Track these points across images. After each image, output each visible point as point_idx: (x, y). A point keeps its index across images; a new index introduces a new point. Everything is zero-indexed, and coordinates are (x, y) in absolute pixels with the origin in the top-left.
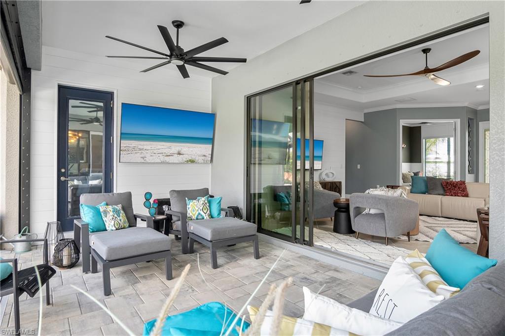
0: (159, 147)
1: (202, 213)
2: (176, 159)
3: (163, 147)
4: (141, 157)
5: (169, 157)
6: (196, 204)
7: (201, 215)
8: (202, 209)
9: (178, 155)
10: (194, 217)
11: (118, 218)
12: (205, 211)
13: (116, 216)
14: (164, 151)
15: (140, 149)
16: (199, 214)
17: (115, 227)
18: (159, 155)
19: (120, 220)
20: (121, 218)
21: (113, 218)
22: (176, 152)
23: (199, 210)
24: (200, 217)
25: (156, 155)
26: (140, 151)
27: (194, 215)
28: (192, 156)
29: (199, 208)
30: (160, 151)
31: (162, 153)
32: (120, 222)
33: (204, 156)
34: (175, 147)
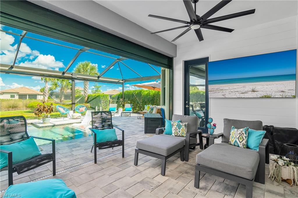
0: (236, 87)
1: (237, 140)
2: (250, 95)
3: (238, 87)
4: (222, 95)
5: (244, 94)
6: (235, 132)
7: (237, 143)
8: (239, 138)
9: (253, 92)
10: (232, 143)
11: (178, 130)
12: (241, 141)
13: (177, 128)
14: (239, 90)
15: (221, 90)
16: (236, 141)
17: (174, 134)
18: (235, 93)
19: (179, 131)
20: (180, 130)
21: (175, 129)
22: (251, 90)
23: (236, 138)
24: (236, 144)
25: (233, 93)
26: (222, 91)
27: (232, 141)
28: (267, 92)
29: (236, 136)
30: (236, 90)
31: (238, 92)
32: (178, 132)
33: (282, 91)
34: (249, 86)
